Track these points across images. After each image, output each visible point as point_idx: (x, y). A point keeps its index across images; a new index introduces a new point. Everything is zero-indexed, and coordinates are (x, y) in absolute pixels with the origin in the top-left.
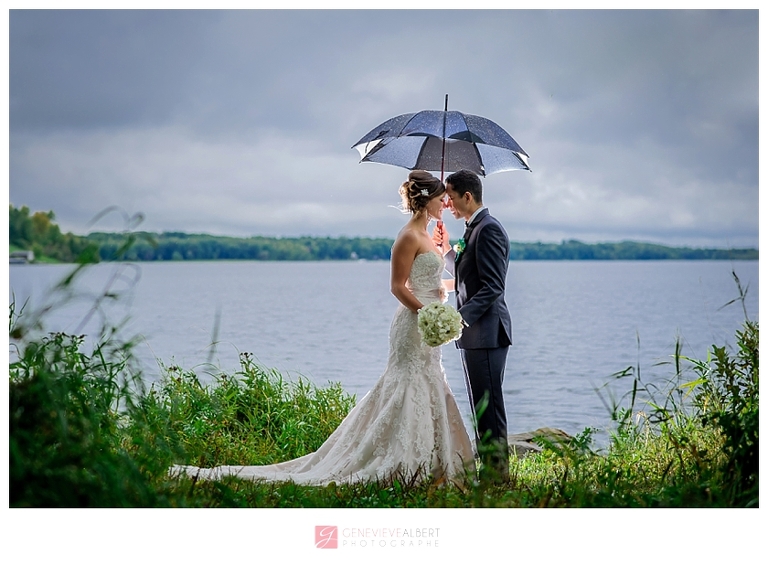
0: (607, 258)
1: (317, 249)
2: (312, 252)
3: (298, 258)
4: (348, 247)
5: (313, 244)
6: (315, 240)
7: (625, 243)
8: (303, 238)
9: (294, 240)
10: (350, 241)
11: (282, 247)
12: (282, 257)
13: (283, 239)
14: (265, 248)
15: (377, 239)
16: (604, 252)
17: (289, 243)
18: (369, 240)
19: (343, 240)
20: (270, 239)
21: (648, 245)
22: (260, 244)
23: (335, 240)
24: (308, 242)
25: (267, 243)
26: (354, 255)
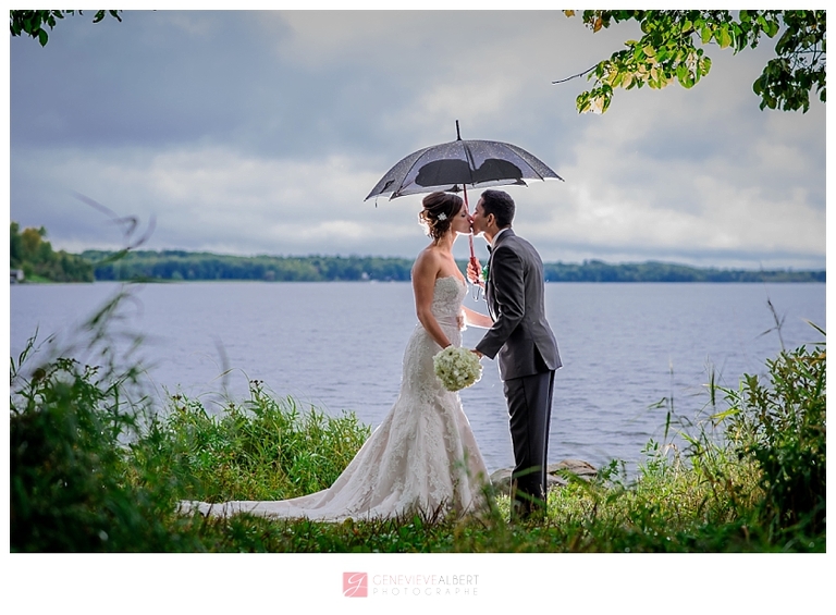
0: (631, 280)
1: (326, 269)
2: (321, 272)
3: (305, 279)
4: (359, 267)
5: (322, 263)
6: (324, 259)
7: (650, 264)
8: (312, 257)
9: (302, 259)
10: (361, 260)
11: (289, 267)
12: (289, 277)
13: (290, 258)
14: (271, 268)
15: (389, 259)
16: (627, 273)
17: (297, 263)
18: (381, 259)
19: (354, 260)
20: (276, 258)
21: (673, 266)
22: (266, 263)
23: (345, 260)
24: (316, 261)
25: (273, 262)
26: (365, 275)
